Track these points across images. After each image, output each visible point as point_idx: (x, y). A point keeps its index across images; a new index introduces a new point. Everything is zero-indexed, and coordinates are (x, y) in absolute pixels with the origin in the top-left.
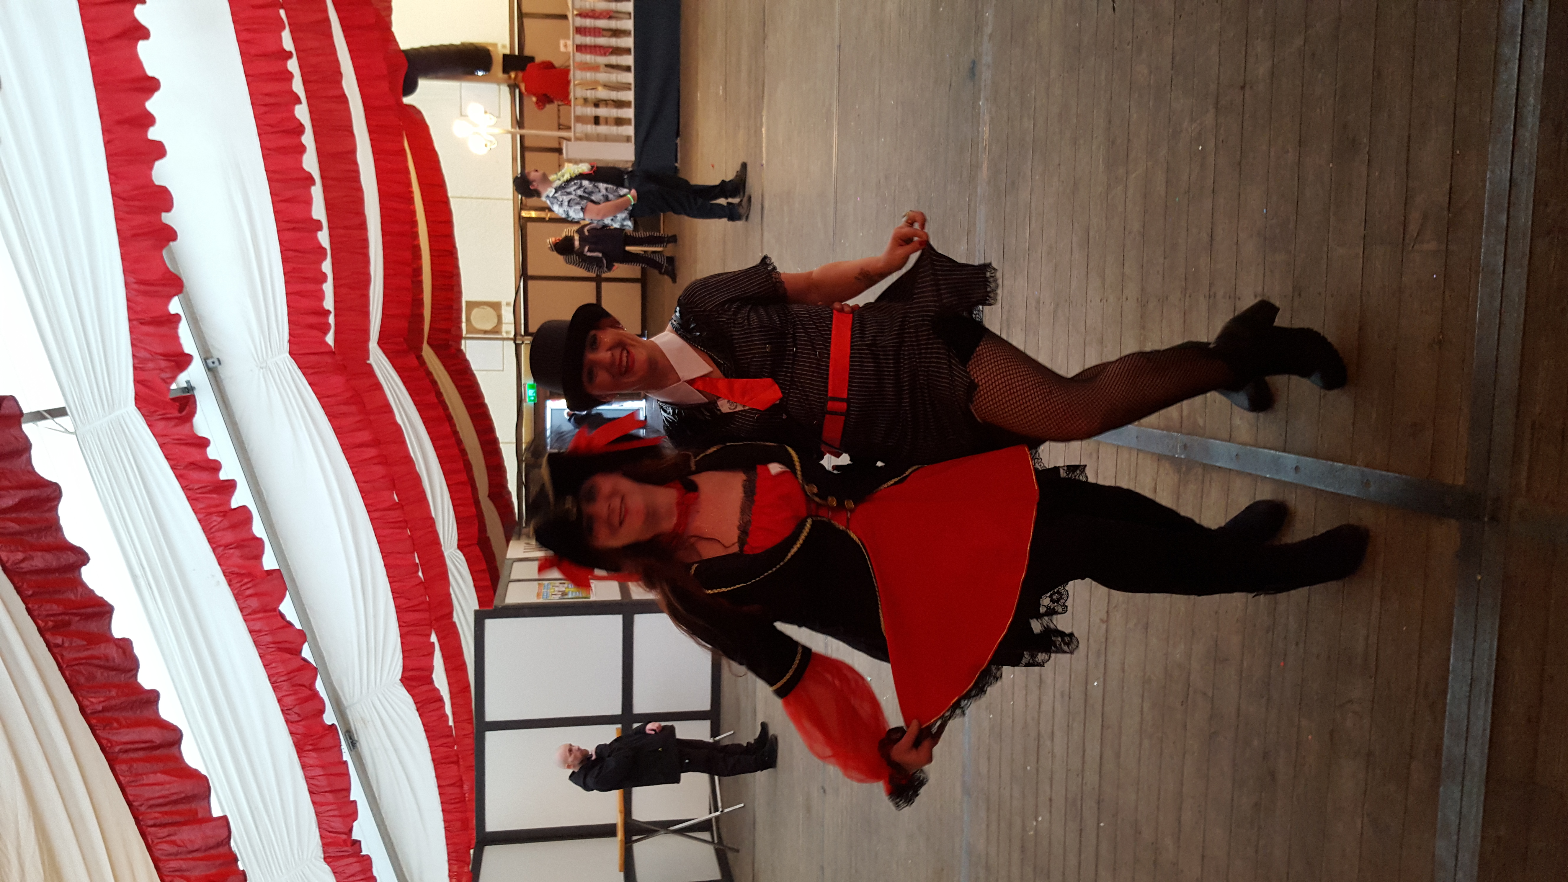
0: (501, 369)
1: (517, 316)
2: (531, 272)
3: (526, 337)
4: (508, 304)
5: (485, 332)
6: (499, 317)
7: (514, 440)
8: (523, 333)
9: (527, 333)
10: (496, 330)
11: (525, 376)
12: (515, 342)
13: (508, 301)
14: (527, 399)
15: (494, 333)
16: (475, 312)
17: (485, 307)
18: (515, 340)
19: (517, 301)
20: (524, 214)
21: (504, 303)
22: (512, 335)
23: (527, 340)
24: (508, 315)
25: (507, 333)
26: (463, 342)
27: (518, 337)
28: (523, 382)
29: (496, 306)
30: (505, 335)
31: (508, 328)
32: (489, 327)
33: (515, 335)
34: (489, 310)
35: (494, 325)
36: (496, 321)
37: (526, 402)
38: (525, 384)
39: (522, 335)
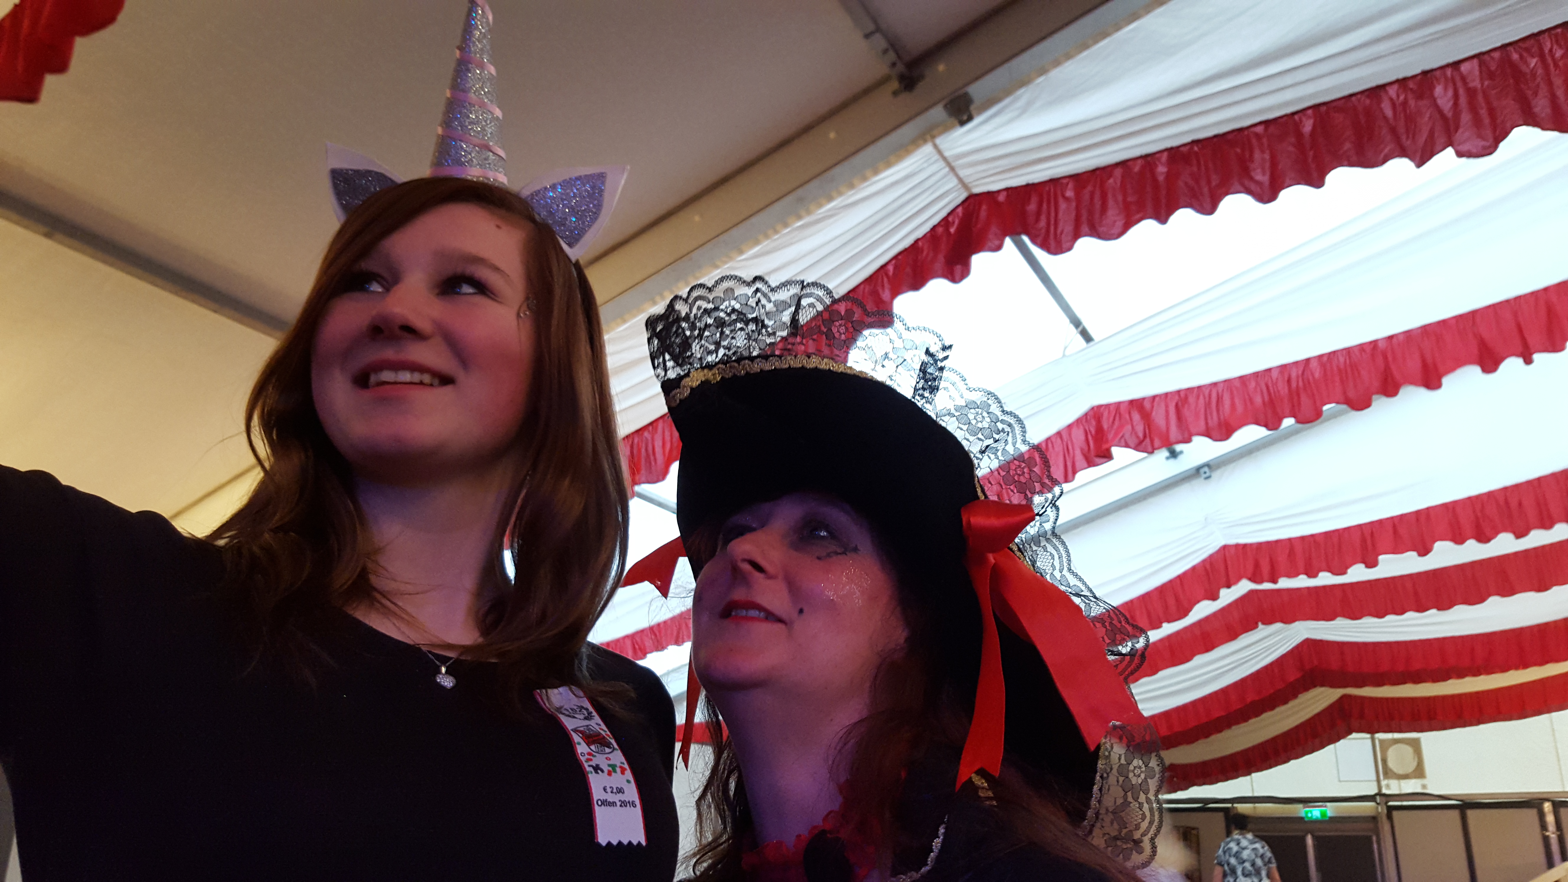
0: (1341, 779)
1: (1410, 797)
2: (1471, 814)
3: (1385, 807)
4: (1424, 786)
5: (1384, 761)
6: (1406, 777)
7: (1256, 794)
8: (1391, 803)
9: (1390, 809)
10: (1388, 773)
11: (1337, 807)
12: (1376, 795)
13: (1429, 786)
14: (1307, 809)
15: (1385, 771)
16: (1408, 750)
17: (1416, 759)
18: (1380, 794)
19: (1427, 797)
20: (1547, 806)
21: (1424, 781)
22: (1384, 791)
23: (1382, 808)
24: (1410, 786)
25: (1388, 786)
26: (1368, 736)
27: (1384, 799)
28: (1328, 804)
29: (1419, 772)
30: (1384, 783)
31: (1393, 787)
32: (1391, 764)
33: (1385, 795)
34: (1413, 765)
35: (1395, 770)
36: (1401, 772)
37: (1305, 807)
38: (1325, 806)
39: (1386, 803)
